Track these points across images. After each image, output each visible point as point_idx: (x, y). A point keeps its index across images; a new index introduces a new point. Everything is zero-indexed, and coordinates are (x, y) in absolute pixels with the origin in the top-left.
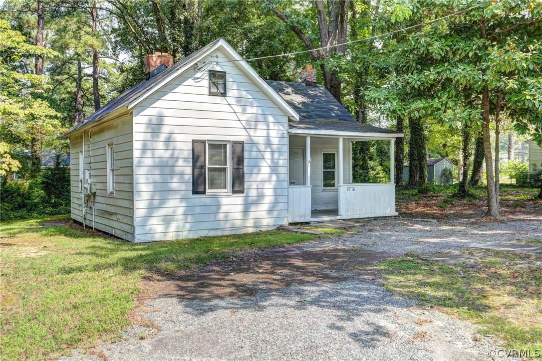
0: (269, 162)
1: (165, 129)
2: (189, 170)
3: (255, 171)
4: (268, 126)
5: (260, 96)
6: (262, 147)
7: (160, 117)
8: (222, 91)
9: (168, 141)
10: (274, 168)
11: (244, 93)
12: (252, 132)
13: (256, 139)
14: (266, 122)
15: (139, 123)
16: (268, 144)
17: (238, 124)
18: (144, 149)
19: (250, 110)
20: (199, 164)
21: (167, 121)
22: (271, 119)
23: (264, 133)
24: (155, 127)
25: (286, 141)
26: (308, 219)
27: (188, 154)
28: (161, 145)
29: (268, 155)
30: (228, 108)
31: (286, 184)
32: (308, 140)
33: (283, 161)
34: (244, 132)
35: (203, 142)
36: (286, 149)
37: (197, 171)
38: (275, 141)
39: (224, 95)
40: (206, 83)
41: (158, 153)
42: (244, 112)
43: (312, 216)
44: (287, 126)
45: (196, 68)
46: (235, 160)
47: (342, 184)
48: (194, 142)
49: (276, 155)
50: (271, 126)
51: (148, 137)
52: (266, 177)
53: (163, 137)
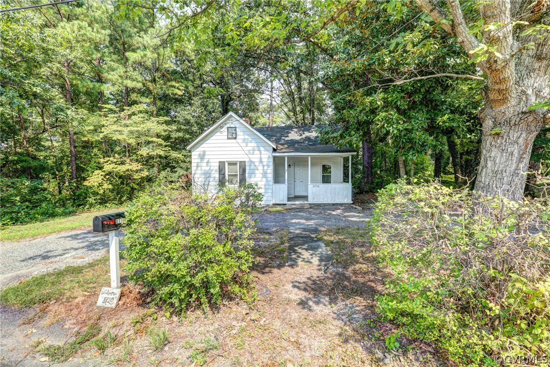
0: (261, 171)
1: (206, 157)
2: (217, 176)
3: (253, 176)
4: (261, 152)
5: (255, 137)
6: (257, 164)
7: (204, 151)
8: (234, 136)
9: (208, 162)
10: (265, 174)
11: (247, 137)
12: (250, 156)
13: (253, 160)
14: (259, 150)
15: (195, 155)
16: (261, 162)
17: (243, 152)
18: (197, 166)
19: (249, 144)
20: (222, 173)
21: (207, 153)
22: (262, 148)
23: (259, 156)
24: (202, 157)
25: (271, 160)
26: (286, 202)
27: (217, 168)
28: (204, 164)
29: (260, 168)
30: (237, 145)
31: (271, 183)
32: (286, 158)
33: (270, 171)
34: (246, 156)
35: (224, 162)
36: (271, 164)
37: (221, 176)
38: (265, 160)
39: (235, 138)
40: (226, 133)
41: (203, 168)
42: (247, 146)
43: (288, 201)
44: (271, 151)
45: (221, 127)
46: (241, 170)
47: (309, 183)
48: (220, 162)
49: (266, 168)
50: (263, 152)
51: (199, 160)
52: (260, 179)
53: (205, 161)
